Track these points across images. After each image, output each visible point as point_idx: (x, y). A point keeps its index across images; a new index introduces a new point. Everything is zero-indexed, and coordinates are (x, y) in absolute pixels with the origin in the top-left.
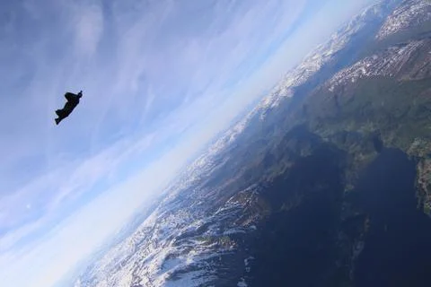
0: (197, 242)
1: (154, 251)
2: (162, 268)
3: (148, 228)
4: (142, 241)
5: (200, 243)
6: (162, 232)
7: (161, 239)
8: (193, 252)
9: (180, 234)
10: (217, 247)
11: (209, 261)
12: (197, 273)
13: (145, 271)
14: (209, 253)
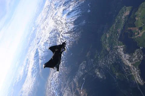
0: (71, 3)
1: (56, 11)
2: (63, 13)
3: (48, 6)
4: (48, 10)
5: (72, 3)
6: (55, 5)
7: (56, 7)
8: (71, 7)
9: (64, 3)
10: (78, 3)
11: (77, 7)
12: (75, 12)
13: (57, 16)
14: (76, 5)
